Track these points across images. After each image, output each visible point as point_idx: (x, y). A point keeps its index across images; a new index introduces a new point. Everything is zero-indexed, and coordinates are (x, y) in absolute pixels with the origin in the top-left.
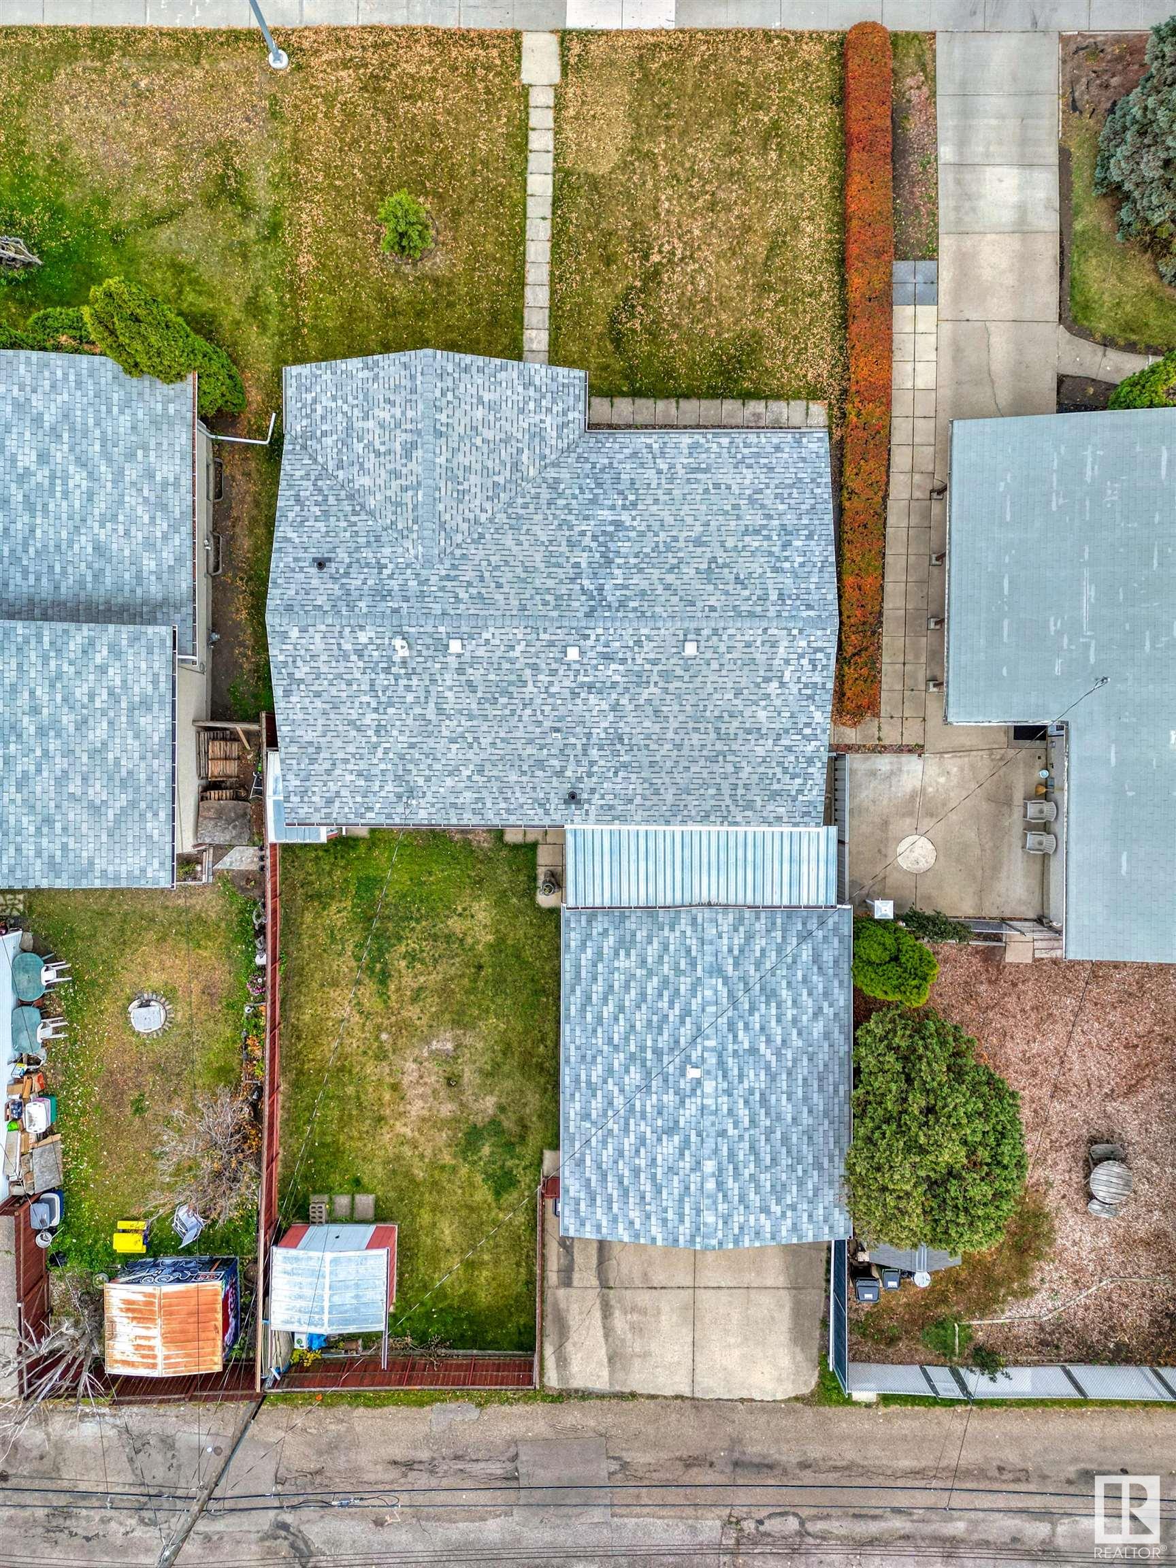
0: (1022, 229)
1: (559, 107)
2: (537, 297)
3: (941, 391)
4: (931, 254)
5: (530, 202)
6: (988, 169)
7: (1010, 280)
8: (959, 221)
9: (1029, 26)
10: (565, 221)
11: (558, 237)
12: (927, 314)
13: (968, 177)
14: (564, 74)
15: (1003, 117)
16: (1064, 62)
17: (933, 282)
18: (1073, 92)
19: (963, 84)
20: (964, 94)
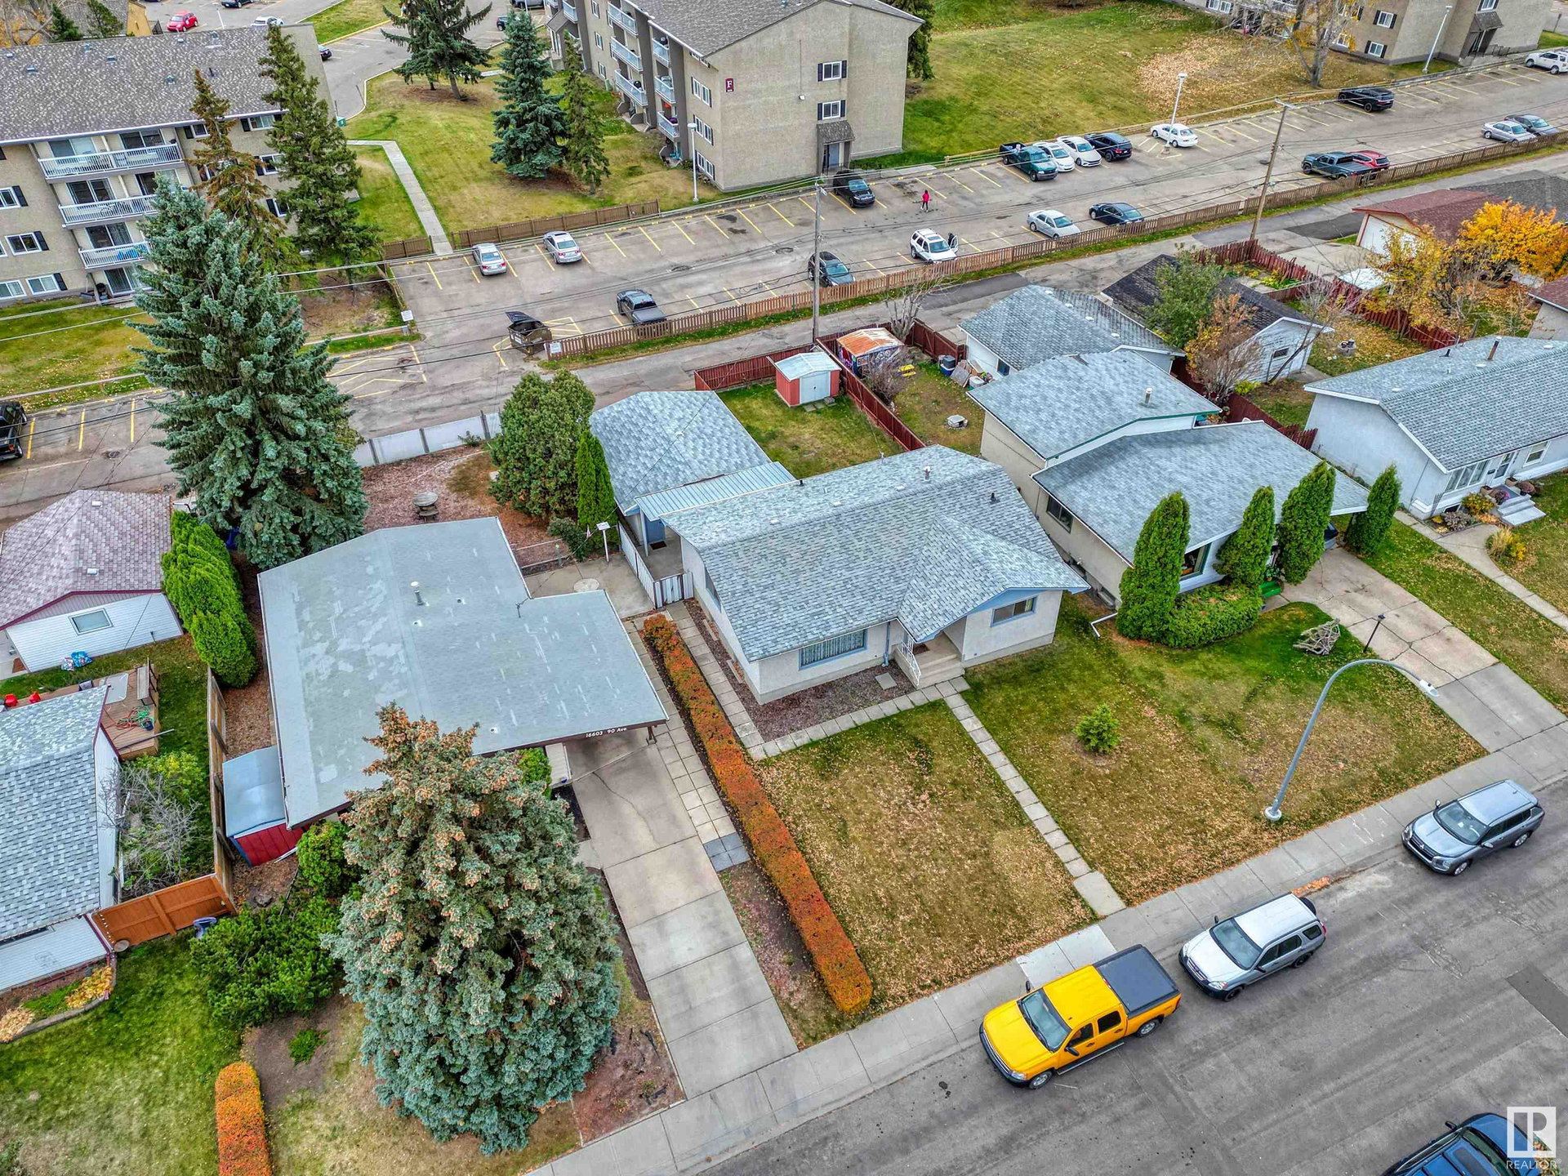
0: (658, 920)
1: (1059, 864)
2: (988, 746)
3: (675, 794)
4: (722, 874)
5: (1034, 798)
6: (705, 954)
7: (653, 881)
8: (711, 905)
9: (718, 1094)
10: (1001, 795)
11: (1000, 786)
12: (708, 834)
13: (718, 941)
14: (1073, 889)
15: (708, 1002)
16: (672, 1075)
17: (712, 858)
18: (655, 1048)
19: (755, 1016)
20: (749, 1008)
